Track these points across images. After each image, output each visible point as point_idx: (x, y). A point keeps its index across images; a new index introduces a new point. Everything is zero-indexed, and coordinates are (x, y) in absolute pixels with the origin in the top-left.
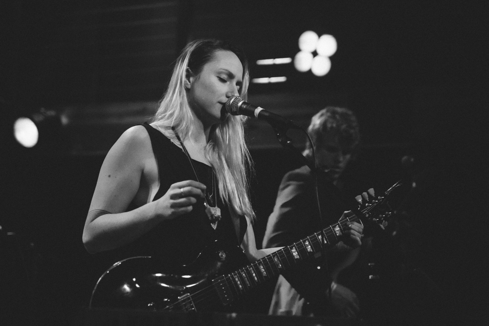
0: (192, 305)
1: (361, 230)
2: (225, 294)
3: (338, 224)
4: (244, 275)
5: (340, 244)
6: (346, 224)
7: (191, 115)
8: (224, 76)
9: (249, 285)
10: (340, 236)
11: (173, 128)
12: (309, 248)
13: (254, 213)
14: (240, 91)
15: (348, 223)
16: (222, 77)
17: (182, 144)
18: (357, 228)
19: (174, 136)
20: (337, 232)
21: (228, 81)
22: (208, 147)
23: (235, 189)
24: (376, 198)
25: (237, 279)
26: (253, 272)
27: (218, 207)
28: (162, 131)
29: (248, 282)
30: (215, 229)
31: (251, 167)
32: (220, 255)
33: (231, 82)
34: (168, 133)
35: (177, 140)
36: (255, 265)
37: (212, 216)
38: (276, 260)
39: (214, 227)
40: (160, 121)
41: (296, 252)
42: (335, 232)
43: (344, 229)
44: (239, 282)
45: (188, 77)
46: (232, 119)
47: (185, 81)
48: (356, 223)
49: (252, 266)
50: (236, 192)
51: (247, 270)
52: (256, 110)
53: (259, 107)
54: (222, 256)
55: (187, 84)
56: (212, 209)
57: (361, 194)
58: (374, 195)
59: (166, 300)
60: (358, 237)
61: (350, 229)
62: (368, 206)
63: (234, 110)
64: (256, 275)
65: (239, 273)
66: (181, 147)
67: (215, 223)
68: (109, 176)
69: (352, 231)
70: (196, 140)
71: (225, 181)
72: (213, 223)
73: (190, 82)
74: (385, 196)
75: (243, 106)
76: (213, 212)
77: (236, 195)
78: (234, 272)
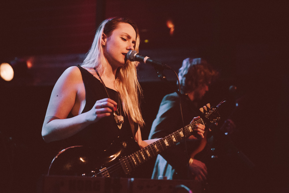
0: (108, 175)
1: (204, 129)
2: (127, 167)
3: (191, 125)
4: (137, 156)
5: (192, 137)
6: (195, 125)
7: (105, 61)
8: (125, 37)
9: (140, 162)
10: (192, 132)
11: (95, 68)
12: (174, 140)
13: (143, 121)
14: (134, 47)
15: (196, 124)
16: (123, 38)
17: (100, 78)
18: (201, 127)
19: (95, 73)
20: (190, 130)
21: (128, 40)
22: (116, 82)
23: (132, 107)
24: (211, 110)
25: (133, 159)
26: (142, 154)
27: (122, 116)
28: (88, 70)
29: (139, 160)
30: (120, 129)
31: (141, 93)
32: (123, 144)
33: (129, 41)
34: (92, 72)
35: (97, 76)
36: (144, 150)
37: (118, 121)
38: (156, 147)
39: (120, 127)
40: (87, 64)
41: (167, 142)
42: (189, 130)
43: (194, 128)
44: (134, 161)
45: (103, 38)
46: (130, 64)
47: (102, 41)
48: (201, 125)
49: (142, 151)
50: (133, 109)
51: (139, 153)
52: (145, 58)
53: (147, 57)
54: (124, 145)
55: (103, 43)
56: (118, 117)
57: (202, 107)
58: (210, 107)
59: (93, 172)
60: (202, 133)
61: (198, 128)
62: (207, 114)
63: (132, 58)
64: (144, 156)
65: (135, 155)
66: (100, 80)
67: (120, 125)
68: (57, 96)
69: (199, 129)
70: (108, 76)
71: (126, 102)
72: (119, 125)
73: (104, 41)
74: (216, 108)
75: (137, 56)
76: (119, 119)
77: (133, 111)
78: (132, 155)
